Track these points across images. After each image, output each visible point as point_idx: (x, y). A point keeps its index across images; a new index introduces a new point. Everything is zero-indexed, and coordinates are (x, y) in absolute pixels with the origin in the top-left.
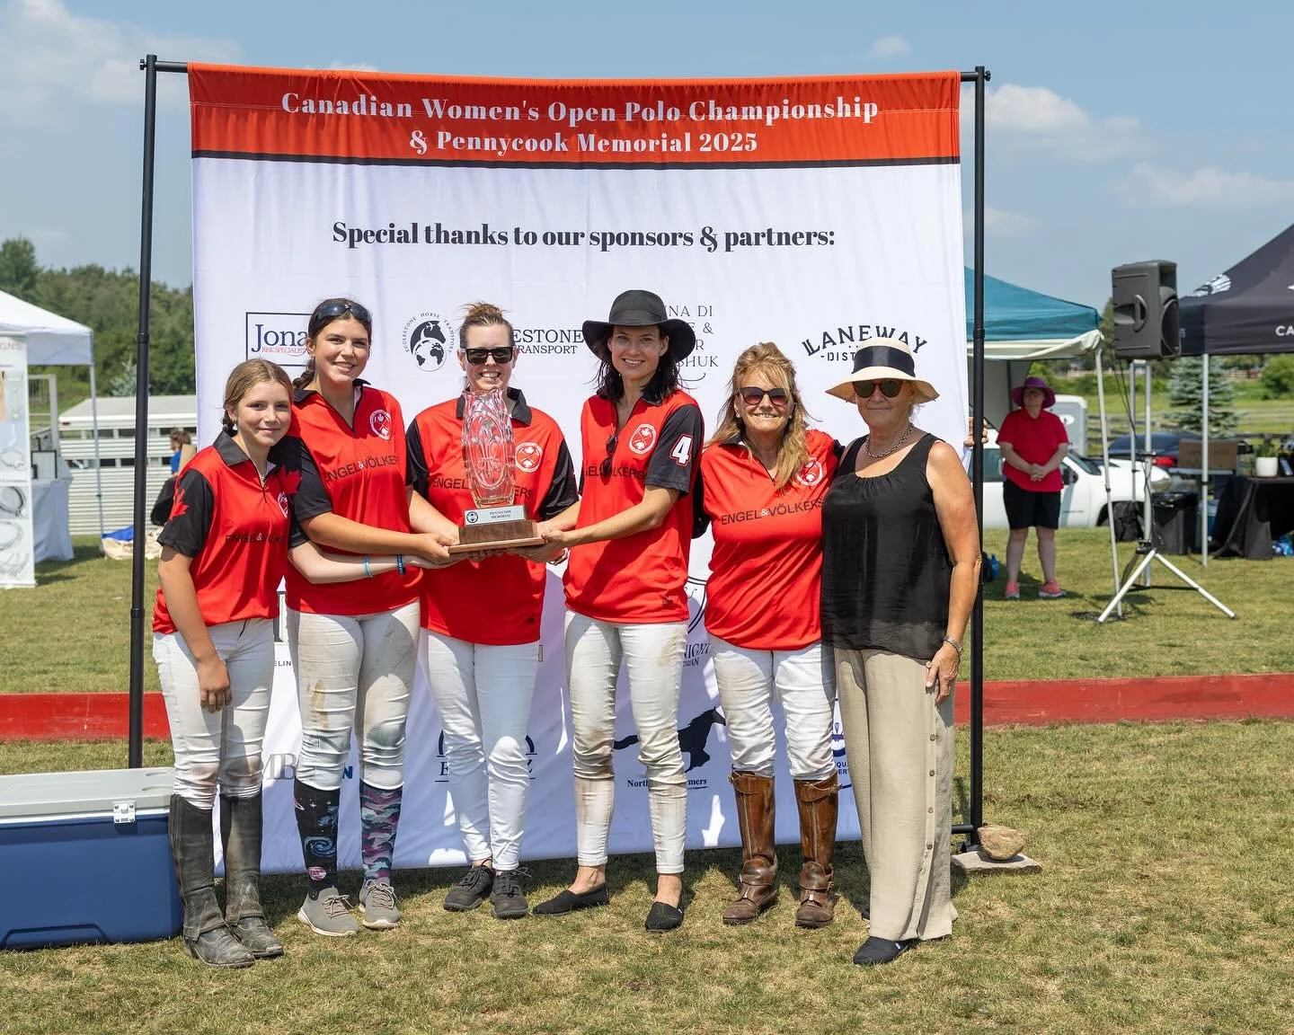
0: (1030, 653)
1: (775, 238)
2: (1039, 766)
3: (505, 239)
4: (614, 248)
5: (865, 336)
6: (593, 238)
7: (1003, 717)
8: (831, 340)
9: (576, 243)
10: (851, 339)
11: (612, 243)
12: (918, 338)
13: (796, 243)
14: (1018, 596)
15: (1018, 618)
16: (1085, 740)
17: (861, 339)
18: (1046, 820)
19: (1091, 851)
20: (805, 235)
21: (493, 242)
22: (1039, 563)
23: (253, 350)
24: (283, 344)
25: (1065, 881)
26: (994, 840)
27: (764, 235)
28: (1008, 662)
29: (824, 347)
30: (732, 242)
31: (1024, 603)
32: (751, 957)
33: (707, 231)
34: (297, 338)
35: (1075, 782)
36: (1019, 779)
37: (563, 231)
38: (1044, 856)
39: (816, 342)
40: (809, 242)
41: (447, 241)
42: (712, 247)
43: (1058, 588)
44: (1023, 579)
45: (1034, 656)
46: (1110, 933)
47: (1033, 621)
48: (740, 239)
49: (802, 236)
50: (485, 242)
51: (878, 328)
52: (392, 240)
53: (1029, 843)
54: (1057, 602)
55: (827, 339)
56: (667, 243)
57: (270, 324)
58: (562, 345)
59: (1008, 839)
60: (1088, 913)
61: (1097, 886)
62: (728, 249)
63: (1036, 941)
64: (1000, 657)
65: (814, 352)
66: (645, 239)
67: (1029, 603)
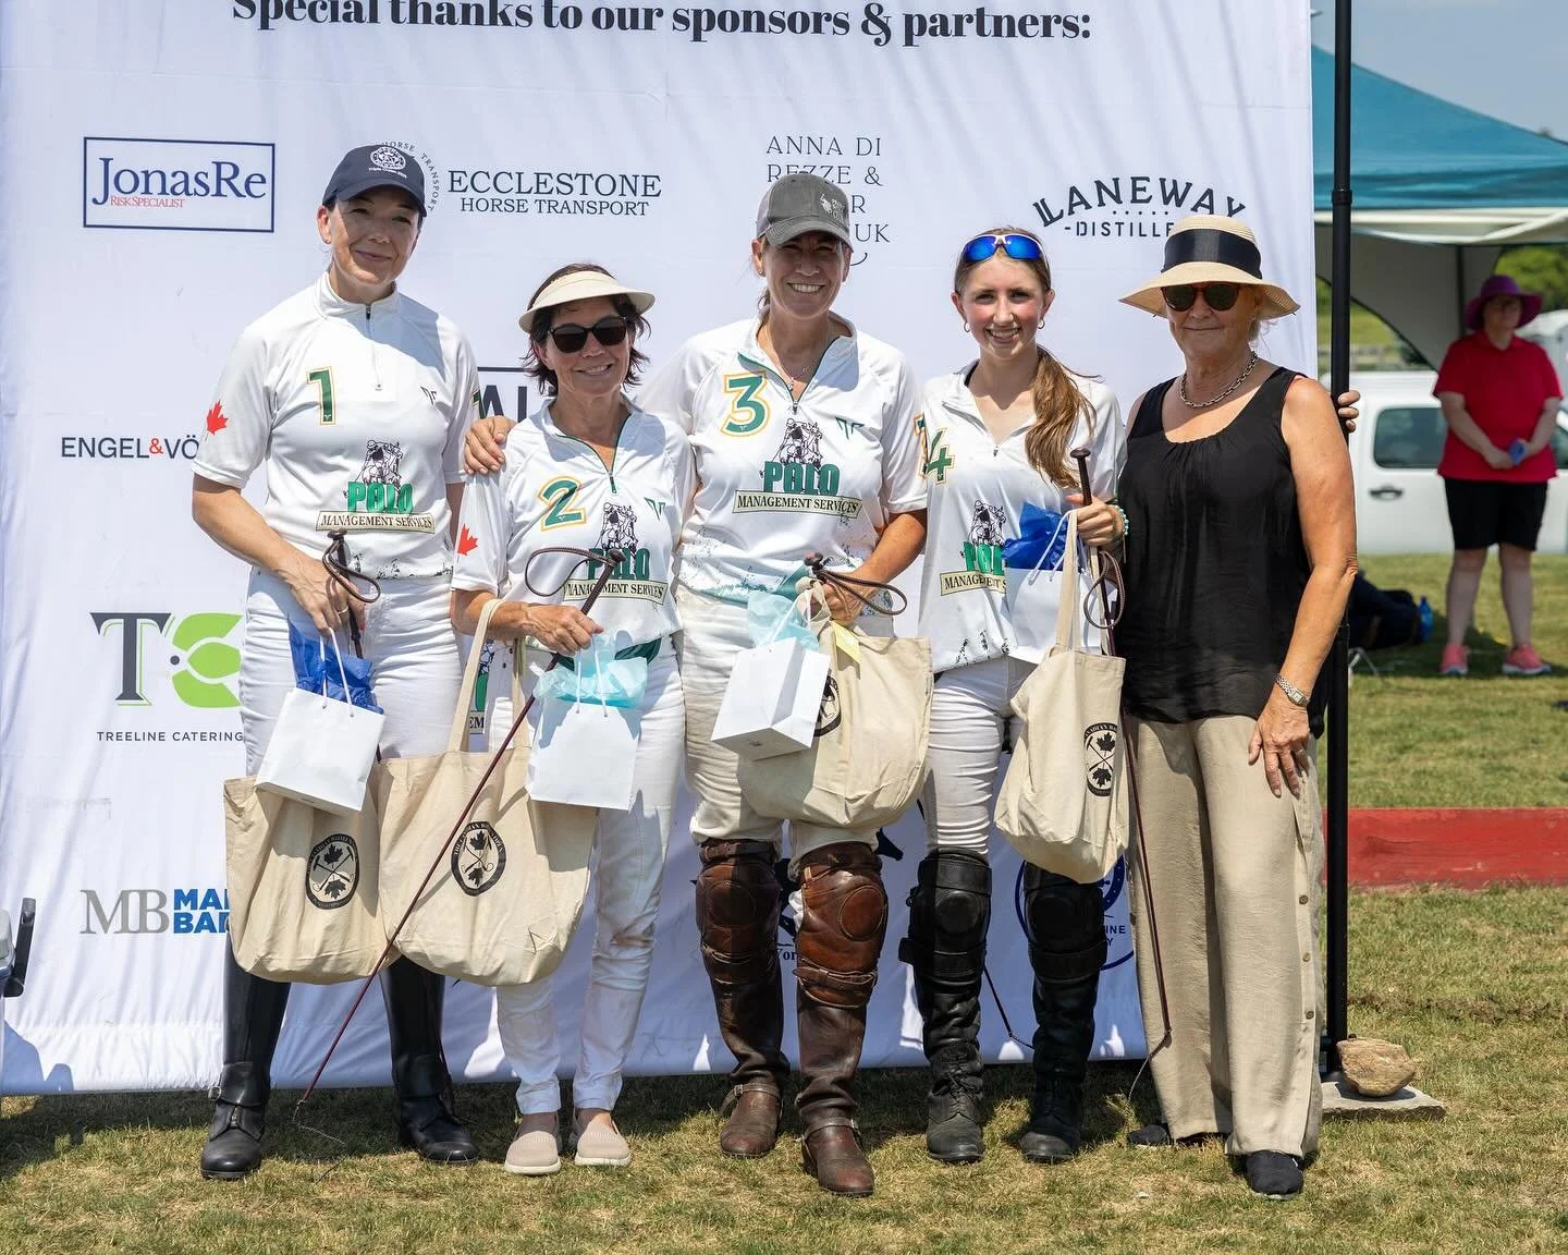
0: (1474, 768)
1: (989, 25)
2: (1463, 954)
3: (528, 18)
4: (714, 37)
5: (1140, 195)
6: (677, 18)
7: (1408, 872)
8: (1083, 201)
9: (649, 26)
10: (1117, 199)
11: (710, 28)
12: (1230, 200)
13: (1024, 33)
14: (1464, 671)
15: (1458, 710)
16: (1551, 913)
17: (1134, 200)
18: (1466, 1039)
19: (1533, 1088)
20: (1041, 20)
21: (507, 22)
22: (1503, 613)
23: (95, 201)
24: (147, 191)
25: (1484, 1132)
26: (1365, 1061)
27: (970, 20)
28: (1431, 781)
29: (1071, 212)
30: (916, 30)
31: (1473, 683)
32: (940, 1236)
33: (874, 10)
34: (170, 182)
35: (1524, 979)
36: (1426, 972)
37: (628, 6)
38: (1453, 1094)
39: (1058, 204)
40: (1047, 33)
41: (427, 20)
42: (883, 37)
43: (1534, 659)
44: (1474, 639)
45: (1478, 774)
46: (1546, 1210)
47: (1487, 714)
48: (929, 25)
49: (1035, 21)
50: (493, 22)
51: (1163, 181)
52: (334, 18)
53: (1430, 1073)
54: (1532, 683)
55: (1076, 199)
56: (804, 29)
57: (128, 158)
58: (623, 200)
59: (1387, 1060)
60: (1513, 1180)
61: (1536, 1142)
62: (909, 42)
63: (1420, 1219)
64: (1417, 774)
65: (1053, 220)
66: (767, 23)
67: (1481, 684)
